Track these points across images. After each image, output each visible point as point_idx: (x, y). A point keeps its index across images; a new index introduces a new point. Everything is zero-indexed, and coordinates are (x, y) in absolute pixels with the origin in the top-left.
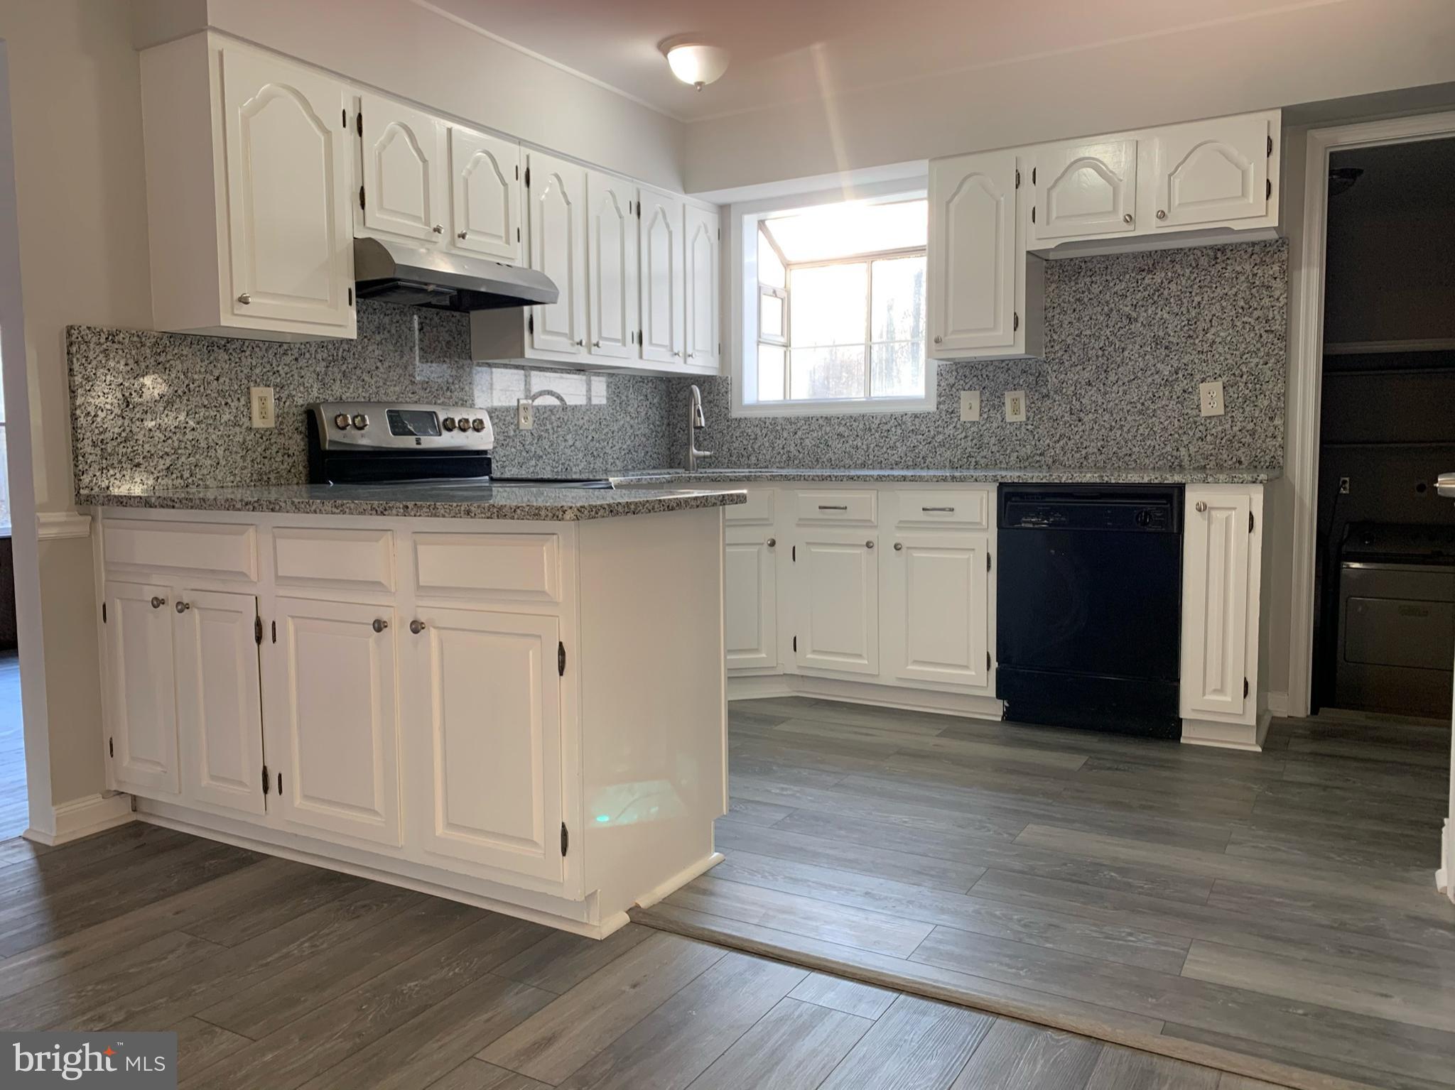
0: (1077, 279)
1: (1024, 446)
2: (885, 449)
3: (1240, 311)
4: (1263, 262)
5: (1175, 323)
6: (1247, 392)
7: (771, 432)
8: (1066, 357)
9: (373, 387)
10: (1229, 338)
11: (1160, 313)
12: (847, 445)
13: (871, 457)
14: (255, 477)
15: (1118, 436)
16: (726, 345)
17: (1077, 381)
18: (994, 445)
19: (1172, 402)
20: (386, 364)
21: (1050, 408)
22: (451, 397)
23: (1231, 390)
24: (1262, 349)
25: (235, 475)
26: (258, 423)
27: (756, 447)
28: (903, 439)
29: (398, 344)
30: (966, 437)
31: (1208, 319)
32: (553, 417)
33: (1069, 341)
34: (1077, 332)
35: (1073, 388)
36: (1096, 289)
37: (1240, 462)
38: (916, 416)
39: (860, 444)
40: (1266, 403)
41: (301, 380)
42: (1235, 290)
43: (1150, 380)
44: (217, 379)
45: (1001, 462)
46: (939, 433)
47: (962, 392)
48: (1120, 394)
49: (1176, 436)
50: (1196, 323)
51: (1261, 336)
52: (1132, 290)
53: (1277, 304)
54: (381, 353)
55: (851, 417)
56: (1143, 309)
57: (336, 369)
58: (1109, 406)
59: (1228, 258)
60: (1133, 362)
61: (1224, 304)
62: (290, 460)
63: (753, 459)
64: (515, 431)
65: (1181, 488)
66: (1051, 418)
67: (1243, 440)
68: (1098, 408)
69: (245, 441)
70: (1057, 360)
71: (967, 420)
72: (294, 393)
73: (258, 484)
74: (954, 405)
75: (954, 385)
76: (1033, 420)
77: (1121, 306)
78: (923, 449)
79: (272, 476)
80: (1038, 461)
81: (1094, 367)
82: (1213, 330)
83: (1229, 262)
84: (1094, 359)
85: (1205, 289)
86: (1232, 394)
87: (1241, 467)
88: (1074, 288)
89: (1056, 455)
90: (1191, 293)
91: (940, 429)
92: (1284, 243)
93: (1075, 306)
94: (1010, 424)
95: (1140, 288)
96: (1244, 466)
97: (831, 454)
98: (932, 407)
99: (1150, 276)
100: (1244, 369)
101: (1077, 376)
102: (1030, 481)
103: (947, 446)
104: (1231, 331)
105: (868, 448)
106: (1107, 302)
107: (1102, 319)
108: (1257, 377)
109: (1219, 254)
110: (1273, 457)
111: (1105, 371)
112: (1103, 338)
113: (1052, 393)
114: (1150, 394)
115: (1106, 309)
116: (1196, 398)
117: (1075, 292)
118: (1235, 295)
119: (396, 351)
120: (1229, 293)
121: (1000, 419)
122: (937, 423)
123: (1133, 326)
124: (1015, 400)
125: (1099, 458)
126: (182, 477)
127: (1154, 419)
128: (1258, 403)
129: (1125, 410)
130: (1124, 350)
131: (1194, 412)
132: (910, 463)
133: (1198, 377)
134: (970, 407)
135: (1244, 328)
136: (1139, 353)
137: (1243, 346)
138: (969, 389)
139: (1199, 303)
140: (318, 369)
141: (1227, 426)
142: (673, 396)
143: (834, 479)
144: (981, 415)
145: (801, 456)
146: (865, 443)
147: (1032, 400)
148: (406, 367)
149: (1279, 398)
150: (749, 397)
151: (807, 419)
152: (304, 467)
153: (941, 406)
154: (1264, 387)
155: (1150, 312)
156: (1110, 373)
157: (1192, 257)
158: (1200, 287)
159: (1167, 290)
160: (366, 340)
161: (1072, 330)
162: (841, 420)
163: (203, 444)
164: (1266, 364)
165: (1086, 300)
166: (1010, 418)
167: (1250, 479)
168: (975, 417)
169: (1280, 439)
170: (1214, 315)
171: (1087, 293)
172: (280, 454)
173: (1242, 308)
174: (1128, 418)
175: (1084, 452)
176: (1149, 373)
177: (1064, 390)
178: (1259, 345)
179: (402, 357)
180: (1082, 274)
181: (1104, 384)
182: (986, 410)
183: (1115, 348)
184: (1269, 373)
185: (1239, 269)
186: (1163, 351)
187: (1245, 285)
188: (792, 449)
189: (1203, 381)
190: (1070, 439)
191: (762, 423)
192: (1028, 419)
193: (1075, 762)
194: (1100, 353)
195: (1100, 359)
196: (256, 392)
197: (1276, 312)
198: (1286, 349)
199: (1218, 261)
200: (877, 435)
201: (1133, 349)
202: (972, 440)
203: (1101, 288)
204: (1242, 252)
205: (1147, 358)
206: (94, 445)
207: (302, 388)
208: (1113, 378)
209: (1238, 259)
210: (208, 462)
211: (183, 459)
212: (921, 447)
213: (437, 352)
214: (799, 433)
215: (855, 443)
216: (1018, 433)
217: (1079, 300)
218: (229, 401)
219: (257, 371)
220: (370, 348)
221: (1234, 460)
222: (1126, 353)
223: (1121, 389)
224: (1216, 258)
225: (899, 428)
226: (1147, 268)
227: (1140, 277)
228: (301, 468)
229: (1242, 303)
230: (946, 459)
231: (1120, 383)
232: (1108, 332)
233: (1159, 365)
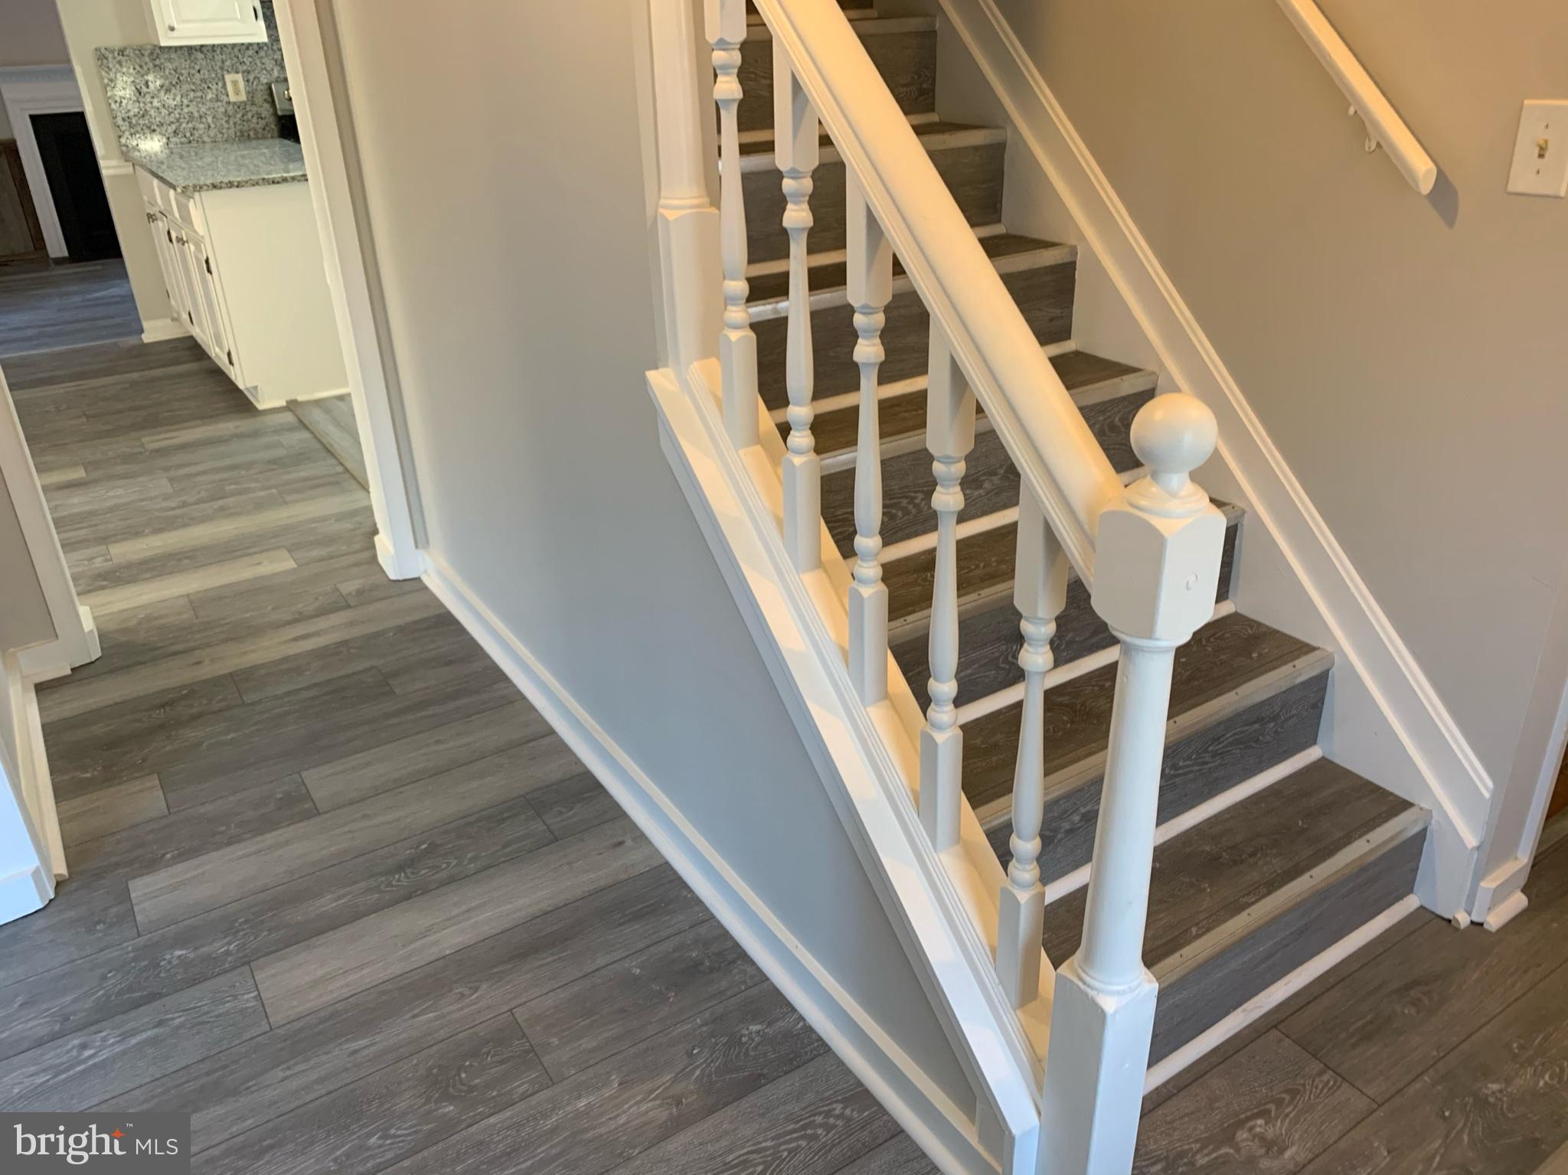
14: (238, 134)
26: (233, 98)
41: (263, 66)
44: (199, 72)
62: (264, 122)
69: (226, 111)
72: (259, 75)
73: (242, 138)
79: (251, 133)
126: (185, 136)
163: (196, 115)
172: (255, 118)
196: (229, 77)
207: (265, 72)
210: (202, 126)
211: (184, 125)
218: (210, 85)
219: (228, 63)
228: (273, 126)
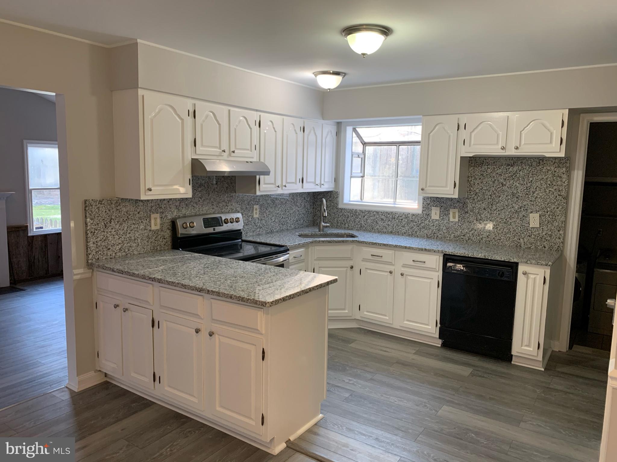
0: (482, 166)
1: (457, 232)
2: (400, 227)
3: (548, 186)
4: (559, 167)
5: (521, 188)
6: (549, 219)
7: (354, 215)
8: (476, 197)
9: (198, 209)
10: (543, 196)
11: (515, 183)
12: (385, 224)
13: (394, 229)
14: (152, 248)
15: (495, 231)
16: (338, 179)
17: (479, 207)
18: (445, 230)
19: (518, 220)
20: (203, 199)
21: (468, 217)
22: (227, 209)
23: (543, 217)
24: (556, 202)
25: (145, 248)
26: (153, 228)
27: (348, 220)
28: (408, 223)
29: (208, 191)
30: (433, 225)
31: (535, 187)
32: (267, 211)
33: (477, 191)
34: (480, 188)
35: (478, 210)
36: (489, 171)
37: (545, 247)
38: (413, 215)
39: (390, 224)
40: (557, 224)
41: (170, 209)
42: (546, 177)
43: (509, 210)
44: (139, 213)
45: (447, 237)
46: (422, 223)
47: (433, 207)
48: (497, 214)
49: (519, 234)
50: (530, 189)
51: (556, 197)
52: (504, 173)
53: (564, 185)
54: (201, 195)
55: (387, 212)
56: (508, 181)
57: (183, 204)
58: (492, 219)
59: (544, 164)
60: (503, 202)
61: (542, 182)
62: (165, 240)
63: (347, 225)
64: (252, 218)
65: (517, 264)
66: (468, 221)
67: (547, 238)
68: (488, 219)
69: (148, 235)
70: (472, 198)
71: (434, 219)
72: (167, 214)
73: (153, 251)
74: (429, 212)
75: (429, 204)
76: (461, 222)
77: (499, 179)
78: (416, 228)
79: (158, 247)
80: (462, 238)
81: (487, 203)
82: (537, 192)
83: (545, 165)
84: (487, 199)
85: (534, 175)
86: (543, 219)
87: (545, 249)
88: (480, 170)
89: (470, 236)
90: (528, 176)
91: (423, 221)
92: (568, 160)
93: (480, 177)
94: (452, 222)
95: (508, 172)
96: (546, 249)
97: (378, 227)
98: (420, 212)
99: (512, 168)
100: (549, 210)
101: (480, 206)
102: (456, 254)
103: (426, 228)
104: (544, 193)
105: (393, 226)
106: (494, 177)
107: (491, 183)
108: (554, 213)
109: (541, 162)
110: (559, 246)
111: (492, 205)
112: (491, 191)
113: (469, 211)
114: (509, 216)
115: (493, 179)
116: (528, 219)
117: (480, 171)
118: (547, 179)
119: (207, 193)
120: (544, 178)
121: (448, 219)
122: (422, 219)
123: (503, 188)
124: (454, 213)
125: (487, 240)
126: (125, 252)
127: (510, 226)
128: (554, 224)
129: (499, 221)
130: (499, 197)
131: (527, 225)
132: (410, 234)
133: (529, 211)
134: (435, 213)
135: (549, 193)
136: (506, 199)
137: (549, 200)
138: (436, 206)
139: (532, 181)
140: (177, 204)
141: (540, 232)
142: (316, 197)
143: (377, 244)
144: (440, 217)
145: (366, 226)
146: (392, 223)
147: (461, 214)
148: (210, 199)
149: (562, 223)
150: (346, 201)
151: (369, 212)
152: (170, 242)
153: (424, 212)
154: (557, 217)
155: (511, 182)
156: (494, 206)
157: (529, 161)
158: (532, 174)
159: (518, 174)
160: (195, 191)
161: (479, 187)
162: (383, 213)
163: (133, 238)
164: (558, 208)
165: (485, 175)
166: (452, 219)
167: (545, 264)
168: (438, 218)
169: (562, 239)
170: (537, 186)
171: (485, 172)
172: (161, 239)
173: (549, 184)
174: (500, 224)
175: (481, 237)
176: (510, 207)
177: (474, 211)
178: (555, 200)
179: (209, 195)
180: (484, 164)
181: (491, 210)
182: (442, 215)
183: (496, 196)
184: (559, 212)
185: (549, 168)
186: (516, 199)
187: (551, 175)
188: (363, 223)
189: (531, 212)
190: (476, 231)
191: (351, 211)
192: (459, 221)
193: (466, 371)
194: (490, 197)
195: (489, 200)
196: (153, 216)
197: (563, 188)
198: (567, 203)
199: (540, 164)
200: (397, 221)
201: (503, 197)
202: (436, 227)
203: (491, 171)
204: (551, 162)
205: (509, 201)
206: (94, 243)
207: (170, 212)
208: (494, 208)
209: (549, 164)
210: (135, 245)
211: (125, 245)
212: (415, 227)
213: (222, 192)
214: (366, 217)
215: (388, 223)
216: (455, 226)
217: (482, 175)
218: (143, 221)
219: (154, 208)
220: (197, 194)
221: (542, 246)
222: (500, 198)
223: (497, 213)
224: (540, 163)
225: (406, 219)
226: (511, 164)
227: (508, 168)
228: (169, 243)
229: (549, 183)
230: (425, 233)
231: (497, 210)
232: (493, 189)
233: (513, 204)
